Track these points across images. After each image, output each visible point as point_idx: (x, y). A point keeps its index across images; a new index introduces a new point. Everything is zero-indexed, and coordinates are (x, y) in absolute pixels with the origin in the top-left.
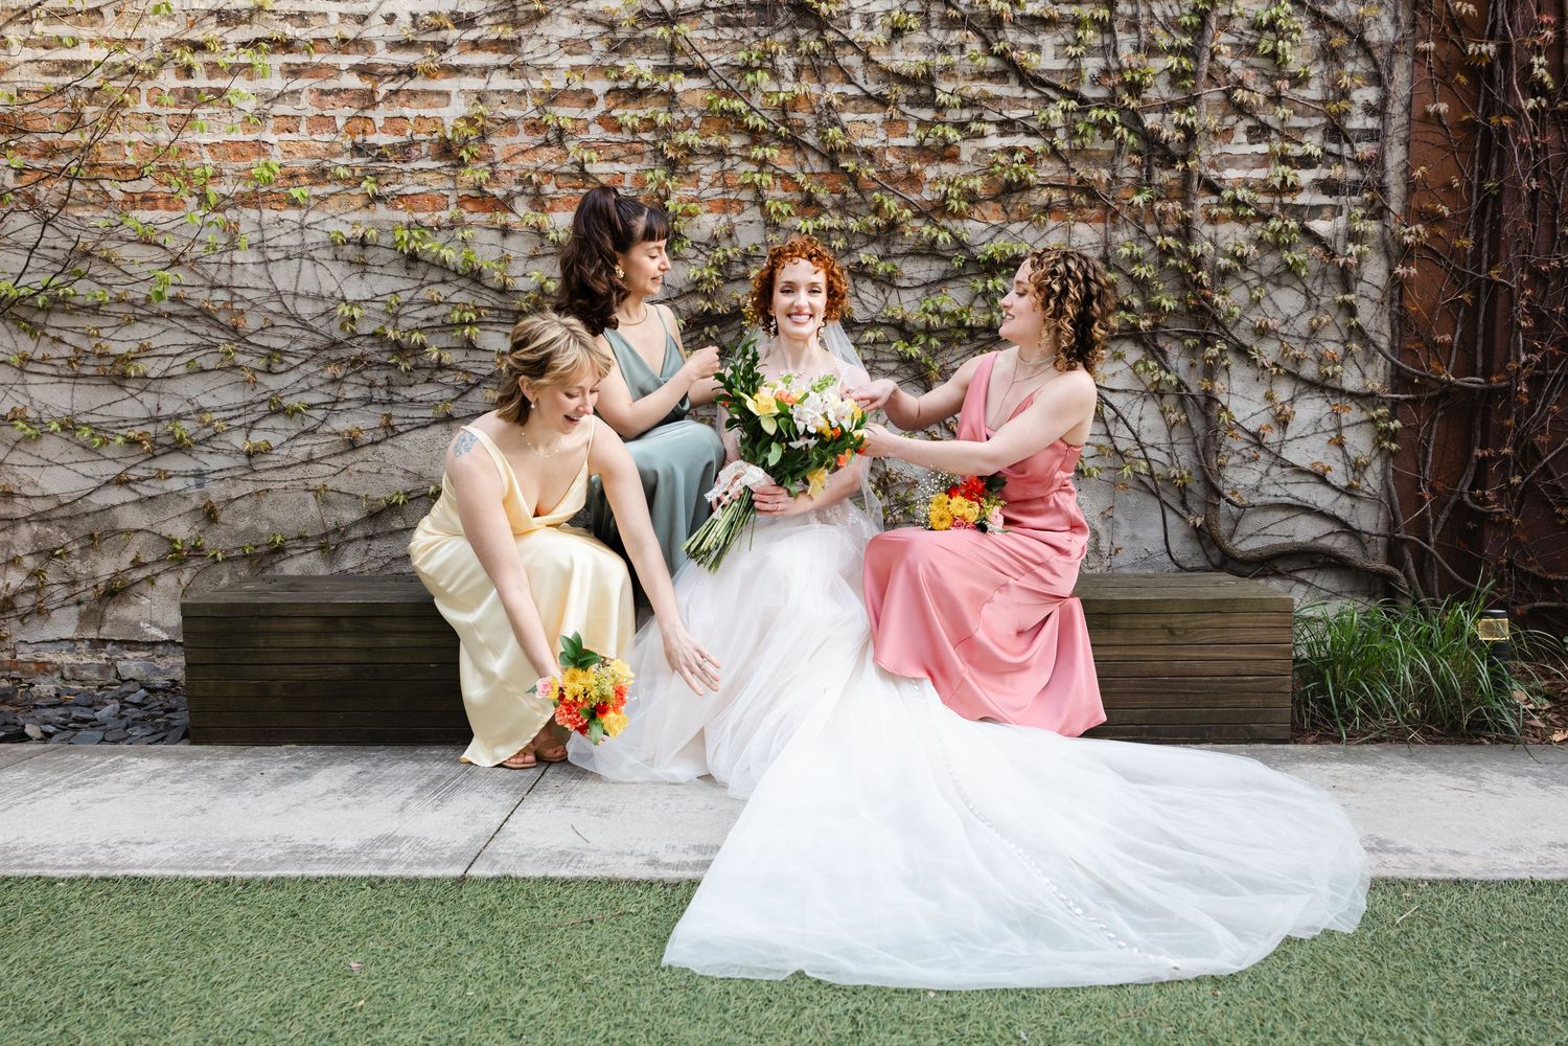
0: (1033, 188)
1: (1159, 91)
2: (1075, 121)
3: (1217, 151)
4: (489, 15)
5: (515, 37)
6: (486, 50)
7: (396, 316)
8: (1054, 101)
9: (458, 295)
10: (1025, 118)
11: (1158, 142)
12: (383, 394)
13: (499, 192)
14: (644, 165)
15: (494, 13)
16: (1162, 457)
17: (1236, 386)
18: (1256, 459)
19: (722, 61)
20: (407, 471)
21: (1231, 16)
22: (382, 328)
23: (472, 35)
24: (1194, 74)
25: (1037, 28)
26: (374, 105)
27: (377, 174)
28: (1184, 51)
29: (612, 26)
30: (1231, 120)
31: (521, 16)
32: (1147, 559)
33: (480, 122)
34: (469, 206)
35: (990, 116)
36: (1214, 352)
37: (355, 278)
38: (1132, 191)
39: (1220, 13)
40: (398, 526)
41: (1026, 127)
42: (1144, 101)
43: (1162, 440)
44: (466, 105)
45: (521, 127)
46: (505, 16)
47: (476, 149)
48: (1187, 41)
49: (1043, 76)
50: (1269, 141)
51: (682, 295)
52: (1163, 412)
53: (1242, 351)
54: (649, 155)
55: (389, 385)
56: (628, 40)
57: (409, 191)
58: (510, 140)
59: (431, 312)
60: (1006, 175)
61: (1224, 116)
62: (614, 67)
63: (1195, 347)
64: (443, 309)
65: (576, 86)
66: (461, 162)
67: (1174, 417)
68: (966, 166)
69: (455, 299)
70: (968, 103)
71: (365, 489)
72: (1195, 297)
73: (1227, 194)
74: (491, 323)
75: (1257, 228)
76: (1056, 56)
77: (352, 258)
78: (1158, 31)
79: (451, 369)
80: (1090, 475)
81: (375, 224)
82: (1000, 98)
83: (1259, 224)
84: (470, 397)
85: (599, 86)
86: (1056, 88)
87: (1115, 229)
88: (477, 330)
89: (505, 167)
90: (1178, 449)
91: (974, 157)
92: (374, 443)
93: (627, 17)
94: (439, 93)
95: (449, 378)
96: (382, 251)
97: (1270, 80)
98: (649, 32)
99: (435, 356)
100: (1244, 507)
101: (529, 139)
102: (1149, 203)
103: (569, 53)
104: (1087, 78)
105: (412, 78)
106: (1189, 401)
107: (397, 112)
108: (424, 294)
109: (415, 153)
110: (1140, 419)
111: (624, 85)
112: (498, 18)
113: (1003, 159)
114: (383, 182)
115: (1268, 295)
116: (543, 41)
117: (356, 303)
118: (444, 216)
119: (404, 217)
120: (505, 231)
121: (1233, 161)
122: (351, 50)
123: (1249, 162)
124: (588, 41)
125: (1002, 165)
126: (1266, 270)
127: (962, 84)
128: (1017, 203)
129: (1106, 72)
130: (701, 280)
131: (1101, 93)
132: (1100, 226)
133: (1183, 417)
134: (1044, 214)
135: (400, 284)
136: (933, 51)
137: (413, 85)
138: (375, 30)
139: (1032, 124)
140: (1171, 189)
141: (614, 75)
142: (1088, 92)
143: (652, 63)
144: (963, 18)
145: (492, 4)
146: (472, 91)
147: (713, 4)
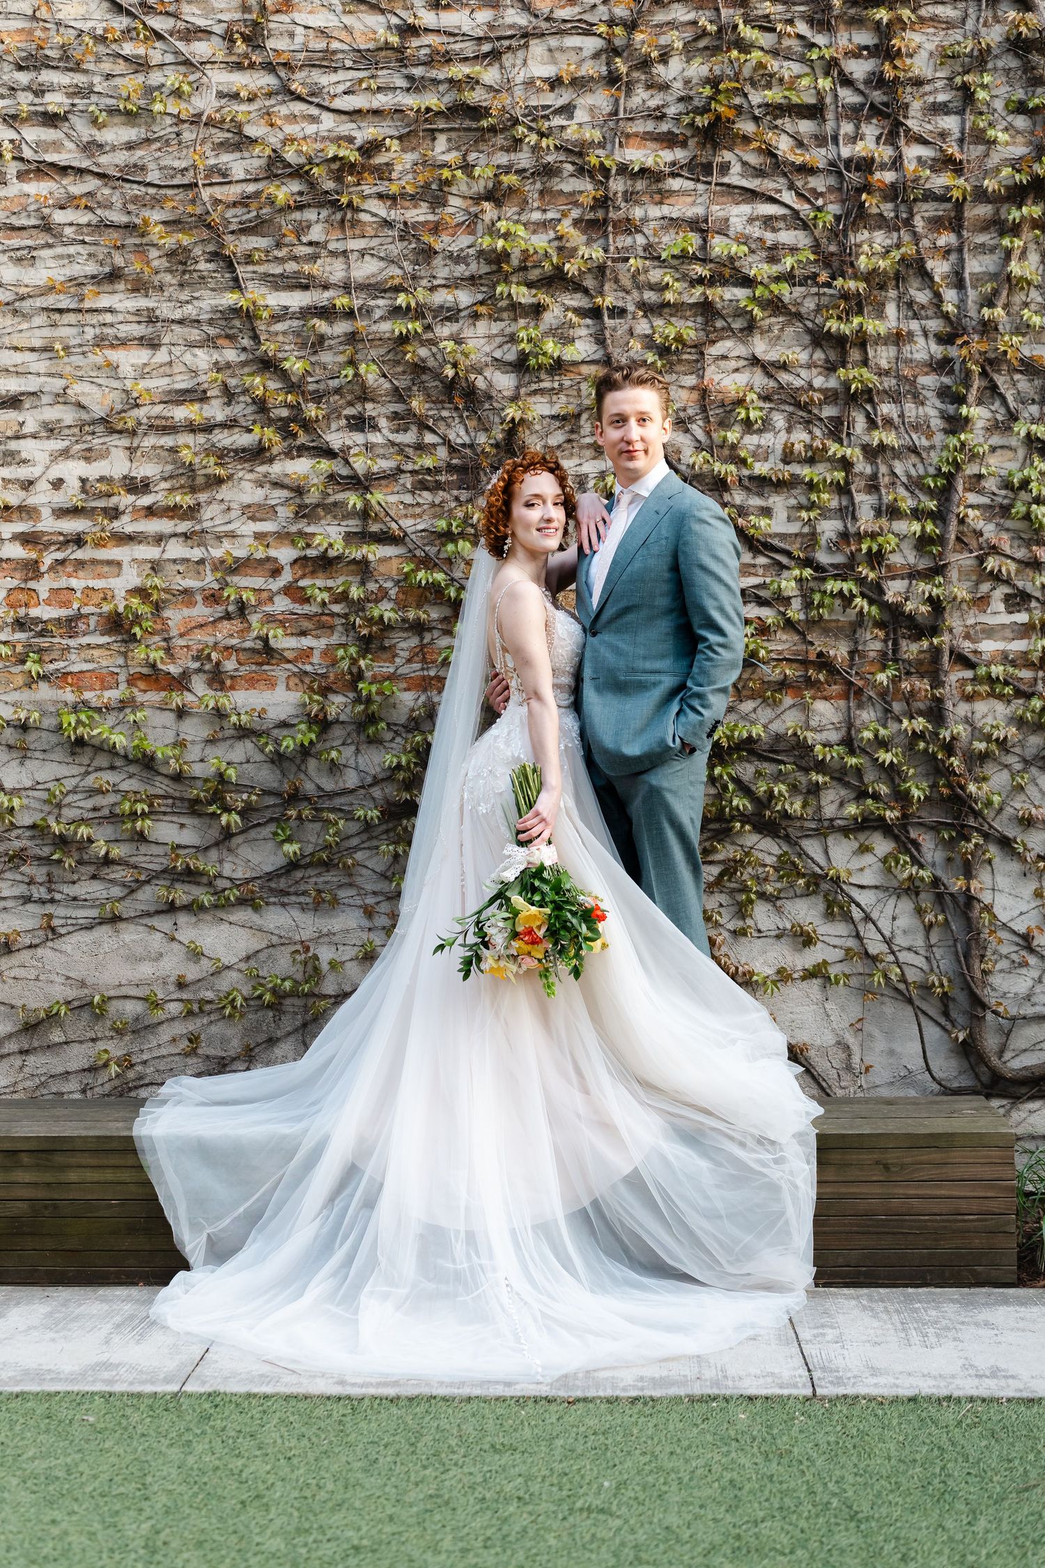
1: (906, 557)
2: (812, 590)
3: (970, 621)
4: (165, 479)
5: (191, 502)
6: (161, 517)
7: (59, 806)
8: (788, 568)
9: (128, 782)
10: (758, 587)
11: (903, 613)
12: (41, 892)
13: (174, 669)
14: (335, 639)
15: (171, 477)
16: (920, 961)
17: (1002, 881)
18: (1026, 964)
19: (420, 527)
20: (68, 978)
21: (980, 477)
22: (43, 819)
23: (146, 500)
24: (941, 540)
25: (766, 489)
26: (38, 575)
27: (40, 651)
28: (931, 515)
29: (299, 491)
30: (985, 587)
31: (200, 480)
32: (906, 1078)
33: (155, 597)
34: (142, 685)
36: (971, 846)
37: (15, 763)
38: (878, 666)
39: (968, 472)
40: (57, 1040)
41: (757, 596)
42: (888, 566)
43: (919, 942)
44: (139, 575)
45: (199, 598)
46: (183, 481)
47: (149, 623)
48: (932, 505)
49: (776, 542)
50: (1028, 610)
51: (376, 781)
52: (920, 912)
53: (1006, 843)
54: (340, 628)
55: (50, 881)
56: (317, 506)
57: (75, 668)
58: (186, 612)
59: (99, 800)
61: (977, 584)
62: (301, 534)
63: (951, 838)
64: (112, 798)
65: (260, 555)
66: (133, 638)
67: (929, 917)
69: (125, 786)
71: (21, 997)
72: (949, 785)
73: (982, 671)
74: (165, 813)
75: (1018, 705)
76: (789, 519)
77: (11, 742)
78: (902, 492)
79: (120, 865)
80: (837, 983)
81: (39, 705)
83: (1021, 701)
84: (139, 895)
85: (285, 554)
86: (788, 554)
87: (860, 706)
88: (148, 822)
89: (181, 642)
90: (938, 952)
92: (30, 947)
93: (316, 481)
94: (109, 563)
95: (118, 873)
96: (44, 734)
97: (1028, 544)
98: (340, 497)
99: (103, 852)
100: (1013, 1019)
101: (207, 611)
102: (895, 680)
103: (253, 518)
104: (823, 541)
105: (80, 547)
106: (947, 898)
107: (63, 582)
108: (90, 781)
109: (82, 626)
110: (894, 919)
111: (311, 553)
112: (175, 482)
114: (47, 659)
115: (1034, 781)
116: (224, 507)
117: (14, 792)
118: (112, 695)
119: (69, 696)
120: (181, 713)
121: (990, 632)
122: (15, 516)
123: (1009, 634)
124: (273, 506)
126: (1030, 752)
128: (750, 679)
129: (844, 536)
130: (399, 767)
131: (839, 559)
132: (842, 703)
133: (940, 918)
134: (779, 691)
135: (63, 771)
137: (80, 554)
138: (42, 497)
139: (762, 593)
140: (920, 662)
141: (302, 544)
142: (823, 558)
143: (343, 529)
145: (169, 467)
146: (145, 561)
147: (410, 467)
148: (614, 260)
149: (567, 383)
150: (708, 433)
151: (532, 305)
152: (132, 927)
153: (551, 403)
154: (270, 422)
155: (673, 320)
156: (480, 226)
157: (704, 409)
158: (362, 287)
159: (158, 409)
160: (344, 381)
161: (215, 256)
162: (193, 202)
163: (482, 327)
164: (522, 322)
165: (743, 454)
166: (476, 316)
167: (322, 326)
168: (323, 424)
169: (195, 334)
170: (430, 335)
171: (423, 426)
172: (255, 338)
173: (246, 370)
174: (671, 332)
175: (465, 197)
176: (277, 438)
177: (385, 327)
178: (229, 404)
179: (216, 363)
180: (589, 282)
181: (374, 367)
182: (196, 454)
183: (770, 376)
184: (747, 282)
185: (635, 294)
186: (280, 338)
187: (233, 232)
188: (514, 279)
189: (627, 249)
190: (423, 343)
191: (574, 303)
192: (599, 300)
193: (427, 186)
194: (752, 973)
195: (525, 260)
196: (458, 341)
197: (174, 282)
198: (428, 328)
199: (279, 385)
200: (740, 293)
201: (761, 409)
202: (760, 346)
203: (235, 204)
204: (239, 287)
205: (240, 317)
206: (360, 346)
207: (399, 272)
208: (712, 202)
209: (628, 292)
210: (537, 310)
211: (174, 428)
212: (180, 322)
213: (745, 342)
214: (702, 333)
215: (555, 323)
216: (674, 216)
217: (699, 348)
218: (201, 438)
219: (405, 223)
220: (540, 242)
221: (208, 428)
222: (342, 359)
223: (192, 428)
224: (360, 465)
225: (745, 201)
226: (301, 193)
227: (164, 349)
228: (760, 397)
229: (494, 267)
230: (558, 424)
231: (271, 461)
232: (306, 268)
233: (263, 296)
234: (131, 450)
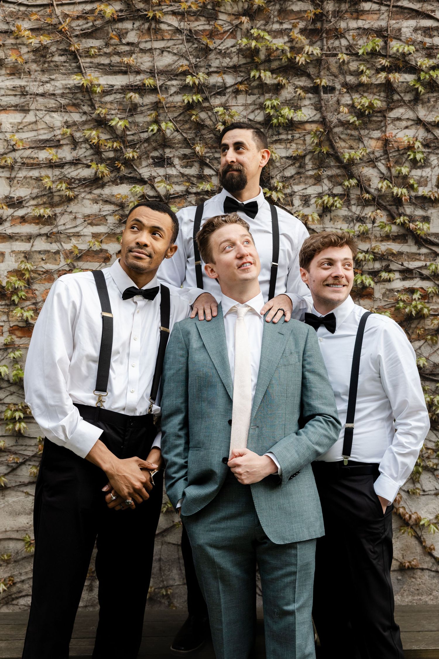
0: (428, 317)
4: (33, 199)
5: (50, 214)
6: (31, 223)
10: (420, 268)
15: (37, 197)
23: (21, 212)
25: (426, 205)
29: (122, 206)
31: (56, 199)
33: (27, 276)
34: (18, 333)
35: (394, 266)
41: (421, 274)
44: (16, 261)
45: (56, 276)
46: (45, 199)
47: (23, 293)
49: (432, 239)
58: (47, 285)
60: (407, 310)
65: (97, 247)
66: (13, 304)
68: (378, 301)
69: (7, 400)
70: (378, 257)
79: (4, 451)
82: (400, 254)
84: (19, 472)
85: (113, 247)
88: (23, 425)
91: (384, 295)
93: (132, 199)
103: (91, 224)
112: (39, 200)
113: (404, 297)
116: (72, 217)
124: (104, 216)
125: (404, 301)
127: (374, 244)
128: (416, 328)
134: (436, 335)
136: (353, 220)
139: (425, 272)
144: (374, 199)
145: (36, 191)
146: (21, 252)
147: (194, 190)
148: (327, 55)
149: (297, 136)
150: (389, 169)
151: (274, 85)
152: (13, 493)
153: (287, 148)
154: (102, 161)
155: (366, 94)
156: (239, 34)
157: (386, 152)
158: (161, 73)
159: (28, 153)
160: (151, 134)
161: (65, 52)
162: (50, 16)
163: (241, 99)
164: (267, 96)
165: (412, 181)
166: (237, 92)
167: (136, 97)
168: (137, 162)
169: (52, 103)
170: (206, 104)
171: (203, 164)
172: (92, 106)
173: (86, 127)
174: (365, 102)
175: (229, 14)
176: (106, 172)
177: (178, 99)
178: (74, 149)
179: (66, 122)
180: (311, 70)
181: (170, 124)
182: (53, 182)
183: (428, 131)
184: (414, 70)
185: (341, 77)
186: (109, 106)
187: (77, 36)
188: (261, 67)
189: (335, 48)
190: (203, 109)
191: (301, 84)
192: (318, 81)
193: (205, 6)
194: (419, 519)
195: (269, 55)
196: (226, 107)
197: (38, 69)
198: (206, 99)
199: (108, 137)
200: (410, 78)
201: (423, 153)
202: (422, 113)
203: (78, 18)
204: (81, 72)
205: (82, 92)
206: (161, 111)
207: (186, 63)
208: (390, 18)
209: (336, 77)
210: (277, 88)
211: (39, 164)
212: (43, 95)
213: (413, 110)
214: (384, 103)
215: (289, 96)
216: (366, 27)
217: (383, 113)
218: (57, 172)
219: (190, 31)
220: (280, 43)
221: (61, 165)
222: (148, 119)
223: (51, 165)
224: (162, 188)
225: (412, 18)
226: (121, 11)
227: (31, 113)
228: (422, 144)
229: (249, 60)
230: (290, 162)
231: (103, 186)
232: (125, 59)
233: (97, 78)
234: (10, 179)
